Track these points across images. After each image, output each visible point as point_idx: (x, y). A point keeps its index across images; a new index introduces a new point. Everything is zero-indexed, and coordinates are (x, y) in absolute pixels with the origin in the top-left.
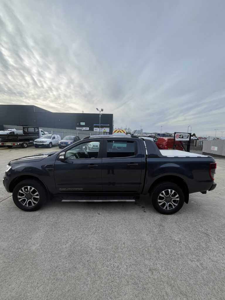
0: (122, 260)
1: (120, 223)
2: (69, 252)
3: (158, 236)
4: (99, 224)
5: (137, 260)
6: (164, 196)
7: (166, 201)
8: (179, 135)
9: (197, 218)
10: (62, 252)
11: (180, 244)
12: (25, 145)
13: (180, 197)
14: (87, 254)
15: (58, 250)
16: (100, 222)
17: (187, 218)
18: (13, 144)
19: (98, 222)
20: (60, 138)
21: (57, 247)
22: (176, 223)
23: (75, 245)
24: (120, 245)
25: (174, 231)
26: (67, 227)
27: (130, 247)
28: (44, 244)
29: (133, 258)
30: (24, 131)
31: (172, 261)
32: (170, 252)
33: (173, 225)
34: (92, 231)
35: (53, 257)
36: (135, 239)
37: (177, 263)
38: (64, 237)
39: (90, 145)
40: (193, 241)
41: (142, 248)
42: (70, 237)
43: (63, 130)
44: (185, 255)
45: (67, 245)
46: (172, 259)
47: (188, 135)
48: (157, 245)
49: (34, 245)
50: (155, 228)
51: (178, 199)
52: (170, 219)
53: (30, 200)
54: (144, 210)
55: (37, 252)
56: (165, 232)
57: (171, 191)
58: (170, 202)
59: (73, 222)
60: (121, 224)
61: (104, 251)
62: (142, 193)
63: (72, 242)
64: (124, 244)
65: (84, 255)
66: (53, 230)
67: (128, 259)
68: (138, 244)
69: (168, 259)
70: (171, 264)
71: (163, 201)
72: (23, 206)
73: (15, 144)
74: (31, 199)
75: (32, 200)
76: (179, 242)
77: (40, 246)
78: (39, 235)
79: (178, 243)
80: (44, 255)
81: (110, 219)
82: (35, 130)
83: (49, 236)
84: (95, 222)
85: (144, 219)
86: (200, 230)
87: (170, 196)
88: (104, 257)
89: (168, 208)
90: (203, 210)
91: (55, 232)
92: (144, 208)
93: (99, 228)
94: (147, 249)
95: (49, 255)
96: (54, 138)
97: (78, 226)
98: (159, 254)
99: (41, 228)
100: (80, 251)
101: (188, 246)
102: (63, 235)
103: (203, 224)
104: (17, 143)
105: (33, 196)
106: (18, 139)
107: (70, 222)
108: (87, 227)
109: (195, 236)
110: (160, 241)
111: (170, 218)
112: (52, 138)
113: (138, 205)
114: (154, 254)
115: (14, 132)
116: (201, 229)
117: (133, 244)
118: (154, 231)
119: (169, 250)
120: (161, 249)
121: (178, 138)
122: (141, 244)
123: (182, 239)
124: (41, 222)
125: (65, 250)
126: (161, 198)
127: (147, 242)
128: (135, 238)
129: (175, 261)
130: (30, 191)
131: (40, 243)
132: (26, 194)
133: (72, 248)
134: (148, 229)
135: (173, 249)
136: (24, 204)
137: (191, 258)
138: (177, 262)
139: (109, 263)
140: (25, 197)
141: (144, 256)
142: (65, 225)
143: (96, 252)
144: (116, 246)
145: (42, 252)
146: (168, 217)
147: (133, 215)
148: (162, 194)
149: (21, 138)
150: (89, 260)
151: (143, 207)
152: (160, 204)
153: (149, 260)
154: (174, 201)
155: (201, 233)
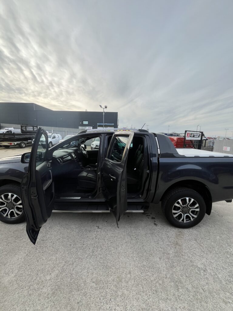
0: (127, 301)
1: (125, 241)
2: (53, 287)
3: (174, 261)
4: (98, 242)
5: (148, 300)
6: (181, 205)
7: (182, 212)
8: (189, 133)
9: (222, 233)
10: (44, 287)
11: (205, 273)
12: (23, 145)
13: (200, 207)
14: (78, 290)
15: (38, 284)
16: (99, 239)
17: (209, 233)
18: (10, 144)
19: (96, 240)
20: (61, 138)
21: (38, 279)
22: (196, 240)
23: (63, 275)
24: (124, 276)
25: (195, 252)
26: (56, 246)
27: (138, 278)
28: (21, 274)
29: (142, 297)
30: (22, 130)
31: (197, 303)
32: (193, 287)
33: (192, 243)
34: (88, 252)
35: (30, 295)
36: (144, 265)
37: (205, 307)
38: (50, 262)
39: (93, 145)
40: (222, 268)
41: (155, 280)
42: (58, 262)
43: (64, 129)
44: (215, 292)
45: (53, 275)
46: (197, 299)
47: (200, 134)
48: (174, 275)
49: (8, 275)
50: (170, 248)
51: (198, 210)
52: (187, 235)
53: (12, 210)
54: (154, 222)
55: (9, 286)
56: (183, 254)
57: (190, 200)
58: (188, 213)
59: (64, 240)
60: (126, 243)
61: (103, 286)
62: (152, 202)
63: (60, 270)
64: (130, 273)
65: (73, 293)
66: (37, 251)
67: (136, 299)
68: (148, 273)
69: (192, 299)
70: (197, 308)
71: (179, 212)
72: (4, 217)
73: (12, 143)
74: (14, 209)
75: (15, 211)
76: (204, 271)
77: (15, 276)
78: (17, 259)
79: (202, 271)
80: (17, 293)
81: (112, 235)
82: (33, 129)
83: (30, 261)
84: (93, 239)
85: (154, 234)
86: (228, 252)
87: (187, 206)
88: (102, 296)
89: (185, 220)
90: (227, 222)
91: (40, 254)
92: (153, 220)
93: (98, 248)
94: (161, 282)
95: (25, 293)
96: (54, 137)
97: (70, 245)
98: (179, 291)
99: (22, 249)
100: (69, 285)
101: (216, 276)
102: (49, 258)
103: (230, 241)
104: (14, 142)
105: (16, 205)
106: (15, 138)
107: (61, 239)
108: (82, 247)
109: (223, 261)
110: (178, 269)
111: (188, 233)
112: (52, 137)
113: (147, 215)
114: (172, 291)
115: (11, 131)
116: (230, 249)
117: (141, 273)
118: (169, 252)
119: (191, 282)
120: (181, 282)
121: (189, 137)
122: (153, 273)
123: (207, 265)
124: (24, 239)
125: (48, 284)
126: (177, 208)
127: (161, 271)
128: (145, 263)
129: (203, 303)
130: (11, 199)
131: (16, 272)
132: (7, 203)
133: (59, 280)
134: (160, 249)
135: (196, 282)
136: (5, 215)
137: (224, 298)
138: (205, 304)
139: (108, 306)
140: (6, 206)
141: (157, 293)
142: (54, 243)
143: (91, 287)
144: (118, 277)
145: (16, 286)
146: (185, 232)
147: (141, 229)
148: (178, 203)
149: (18, 138)
150: (80, 301)
151: (153, 218)
152: (175, 216)
153: (166, 300)
154: (193, 212)
155: (231, 256)
